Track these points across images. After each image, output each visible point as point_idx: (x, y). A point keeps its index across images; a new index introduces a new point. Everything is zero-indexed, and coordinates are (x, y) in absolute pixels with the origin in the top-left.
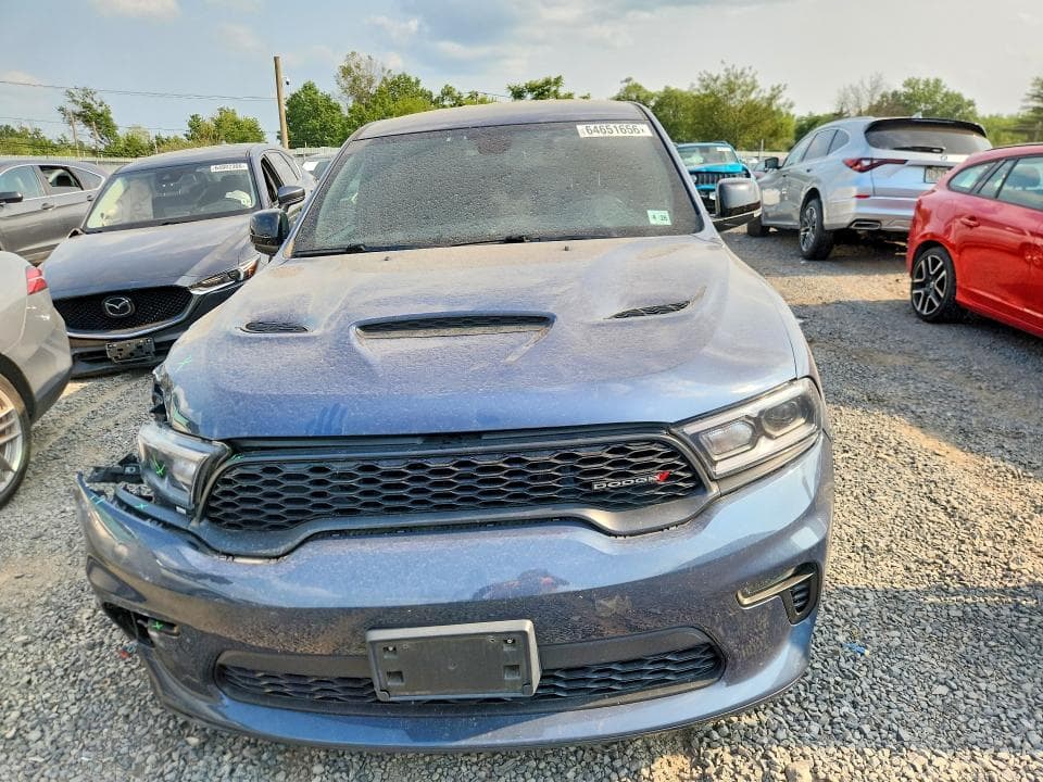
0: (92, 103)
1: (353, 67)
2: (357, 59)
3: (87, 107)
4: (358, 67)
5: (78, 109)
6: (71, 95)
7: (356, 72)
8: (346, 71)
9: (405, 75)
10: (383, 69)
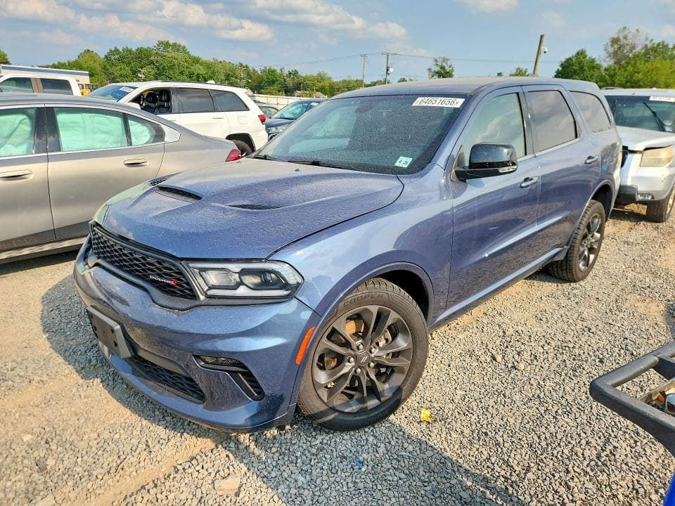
0: (446, 65)
1: (621, 38)
2: (626, 32)
3: (443, 68)
4: (625, 38)
5: (438, 69)
6: (436, 61)
7: (623, 41)
8: (615, 41)
9: (663, 43)
10: (647, 39)
